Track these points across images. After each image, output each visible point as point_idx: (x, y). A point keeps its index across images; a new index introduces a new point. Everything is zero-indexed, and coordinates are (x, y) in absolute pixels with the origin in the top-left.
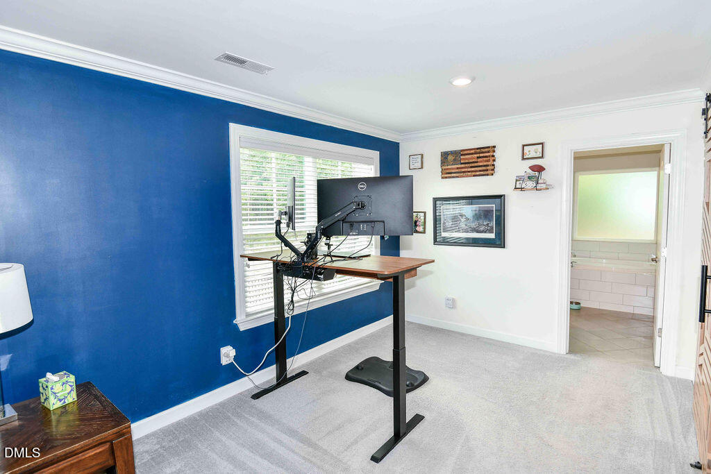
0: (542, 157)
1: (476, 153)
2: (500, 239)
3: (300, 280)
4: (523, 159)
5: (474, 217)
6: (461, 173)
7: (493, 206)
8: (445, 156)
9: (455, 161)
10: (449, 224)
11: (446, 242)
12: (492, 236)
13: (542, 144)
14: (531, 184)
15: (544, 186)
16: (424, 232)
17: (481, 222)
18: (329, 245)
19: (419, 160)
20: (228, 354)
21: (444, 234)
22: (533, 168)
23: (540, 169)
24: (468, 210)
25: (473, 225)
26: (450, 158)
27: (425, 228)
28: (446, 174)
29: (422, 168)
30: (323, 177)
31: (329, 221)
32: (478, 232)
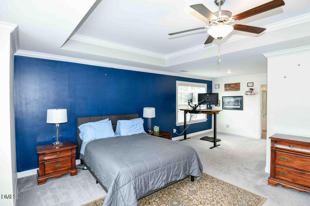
0: (253, 86)
1: (234, 85)
2: (241, 108)
3: (193, 114)
4: (248, 87)
5: (234, 102)
6: (231, 90)
7: (239, 99)
8: (226, 85)
9: (228, 87)
10: (227, 104)
11: (226, 109)
12: (239, 107)
13: (253, 83)
14: (250, 93)
15: (253, 94)
16: (219, 106)
17: (236, 103)
18: (200, 107)
19: (218, 86)
20: (175, 131)
21: (225, 107)
22: (250, 89)
23: (252, 89)
24: (232, 100)
25: (234, 104)
26: (227, 86)
27: (220, 105)
28: (226, 90)
29: (219, 88)
30: (199, 93)
31: (201, 102)
32: (235, 106)
